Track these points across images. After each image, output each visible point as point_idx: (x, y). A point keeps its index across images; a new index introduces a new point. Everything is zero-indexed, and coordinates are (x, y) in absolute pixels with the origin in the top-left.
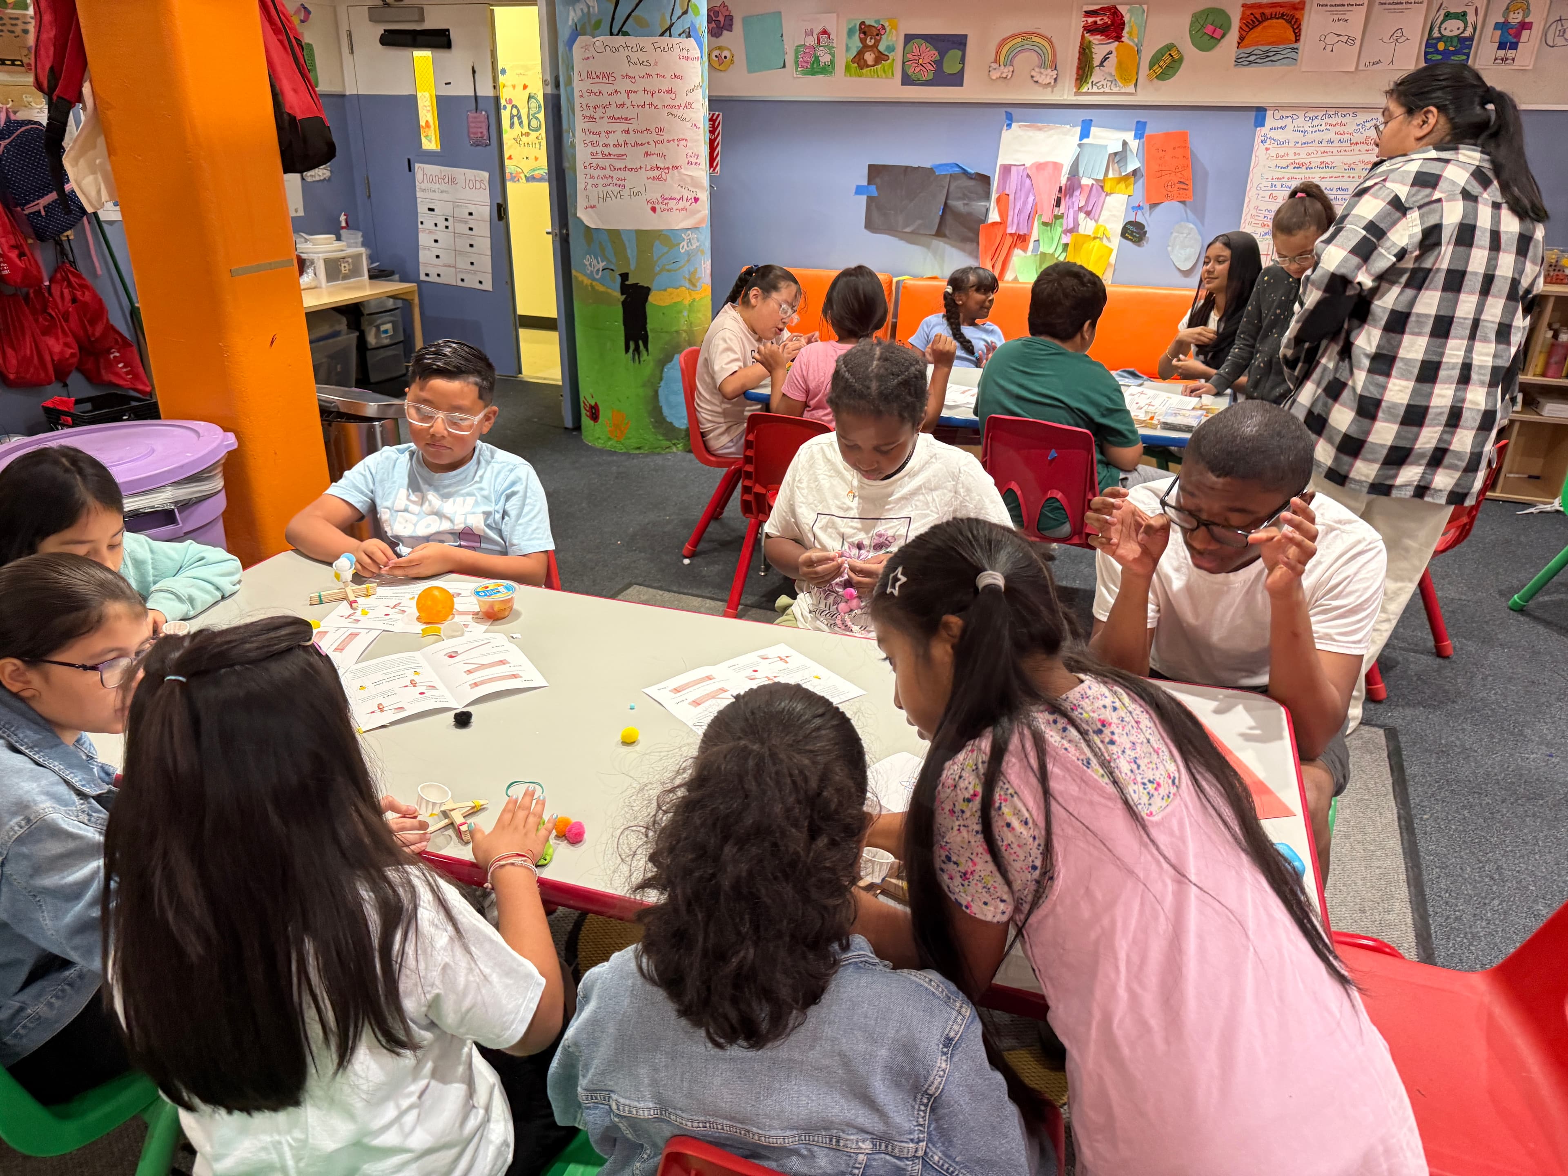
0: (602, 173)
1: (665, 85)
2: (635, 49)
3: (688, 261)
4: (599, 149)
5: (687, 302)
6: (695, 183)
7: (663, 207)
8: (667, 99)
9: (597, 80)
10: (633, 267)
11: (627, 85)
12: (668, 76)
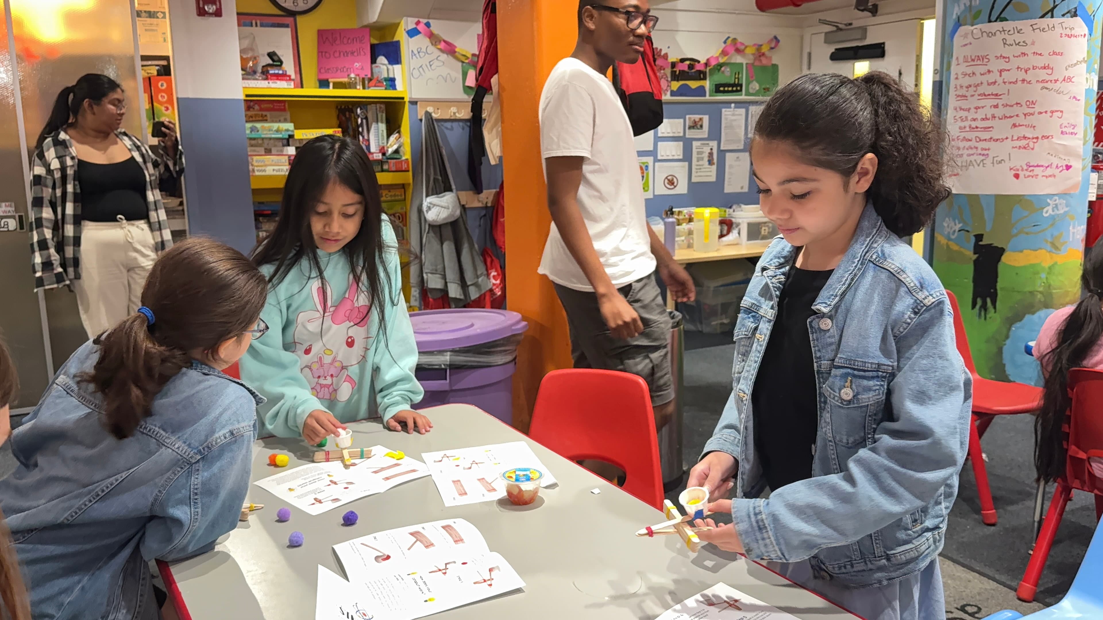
0: (968, 144)
1: (1041, 61)
2: (1012, 32)
3: (1052, 225)
4: (967, 124)
5: (1046, 265)
6: (1069, 151)
7: (1028, 173)
8: (1043, 74)
9: (973, 63)
10: (988, 227)
11: (1002, 65)
12: (1045, 53)
